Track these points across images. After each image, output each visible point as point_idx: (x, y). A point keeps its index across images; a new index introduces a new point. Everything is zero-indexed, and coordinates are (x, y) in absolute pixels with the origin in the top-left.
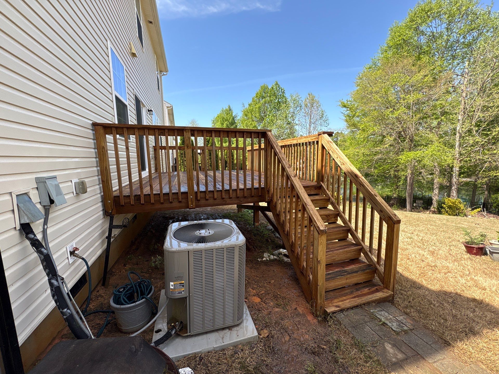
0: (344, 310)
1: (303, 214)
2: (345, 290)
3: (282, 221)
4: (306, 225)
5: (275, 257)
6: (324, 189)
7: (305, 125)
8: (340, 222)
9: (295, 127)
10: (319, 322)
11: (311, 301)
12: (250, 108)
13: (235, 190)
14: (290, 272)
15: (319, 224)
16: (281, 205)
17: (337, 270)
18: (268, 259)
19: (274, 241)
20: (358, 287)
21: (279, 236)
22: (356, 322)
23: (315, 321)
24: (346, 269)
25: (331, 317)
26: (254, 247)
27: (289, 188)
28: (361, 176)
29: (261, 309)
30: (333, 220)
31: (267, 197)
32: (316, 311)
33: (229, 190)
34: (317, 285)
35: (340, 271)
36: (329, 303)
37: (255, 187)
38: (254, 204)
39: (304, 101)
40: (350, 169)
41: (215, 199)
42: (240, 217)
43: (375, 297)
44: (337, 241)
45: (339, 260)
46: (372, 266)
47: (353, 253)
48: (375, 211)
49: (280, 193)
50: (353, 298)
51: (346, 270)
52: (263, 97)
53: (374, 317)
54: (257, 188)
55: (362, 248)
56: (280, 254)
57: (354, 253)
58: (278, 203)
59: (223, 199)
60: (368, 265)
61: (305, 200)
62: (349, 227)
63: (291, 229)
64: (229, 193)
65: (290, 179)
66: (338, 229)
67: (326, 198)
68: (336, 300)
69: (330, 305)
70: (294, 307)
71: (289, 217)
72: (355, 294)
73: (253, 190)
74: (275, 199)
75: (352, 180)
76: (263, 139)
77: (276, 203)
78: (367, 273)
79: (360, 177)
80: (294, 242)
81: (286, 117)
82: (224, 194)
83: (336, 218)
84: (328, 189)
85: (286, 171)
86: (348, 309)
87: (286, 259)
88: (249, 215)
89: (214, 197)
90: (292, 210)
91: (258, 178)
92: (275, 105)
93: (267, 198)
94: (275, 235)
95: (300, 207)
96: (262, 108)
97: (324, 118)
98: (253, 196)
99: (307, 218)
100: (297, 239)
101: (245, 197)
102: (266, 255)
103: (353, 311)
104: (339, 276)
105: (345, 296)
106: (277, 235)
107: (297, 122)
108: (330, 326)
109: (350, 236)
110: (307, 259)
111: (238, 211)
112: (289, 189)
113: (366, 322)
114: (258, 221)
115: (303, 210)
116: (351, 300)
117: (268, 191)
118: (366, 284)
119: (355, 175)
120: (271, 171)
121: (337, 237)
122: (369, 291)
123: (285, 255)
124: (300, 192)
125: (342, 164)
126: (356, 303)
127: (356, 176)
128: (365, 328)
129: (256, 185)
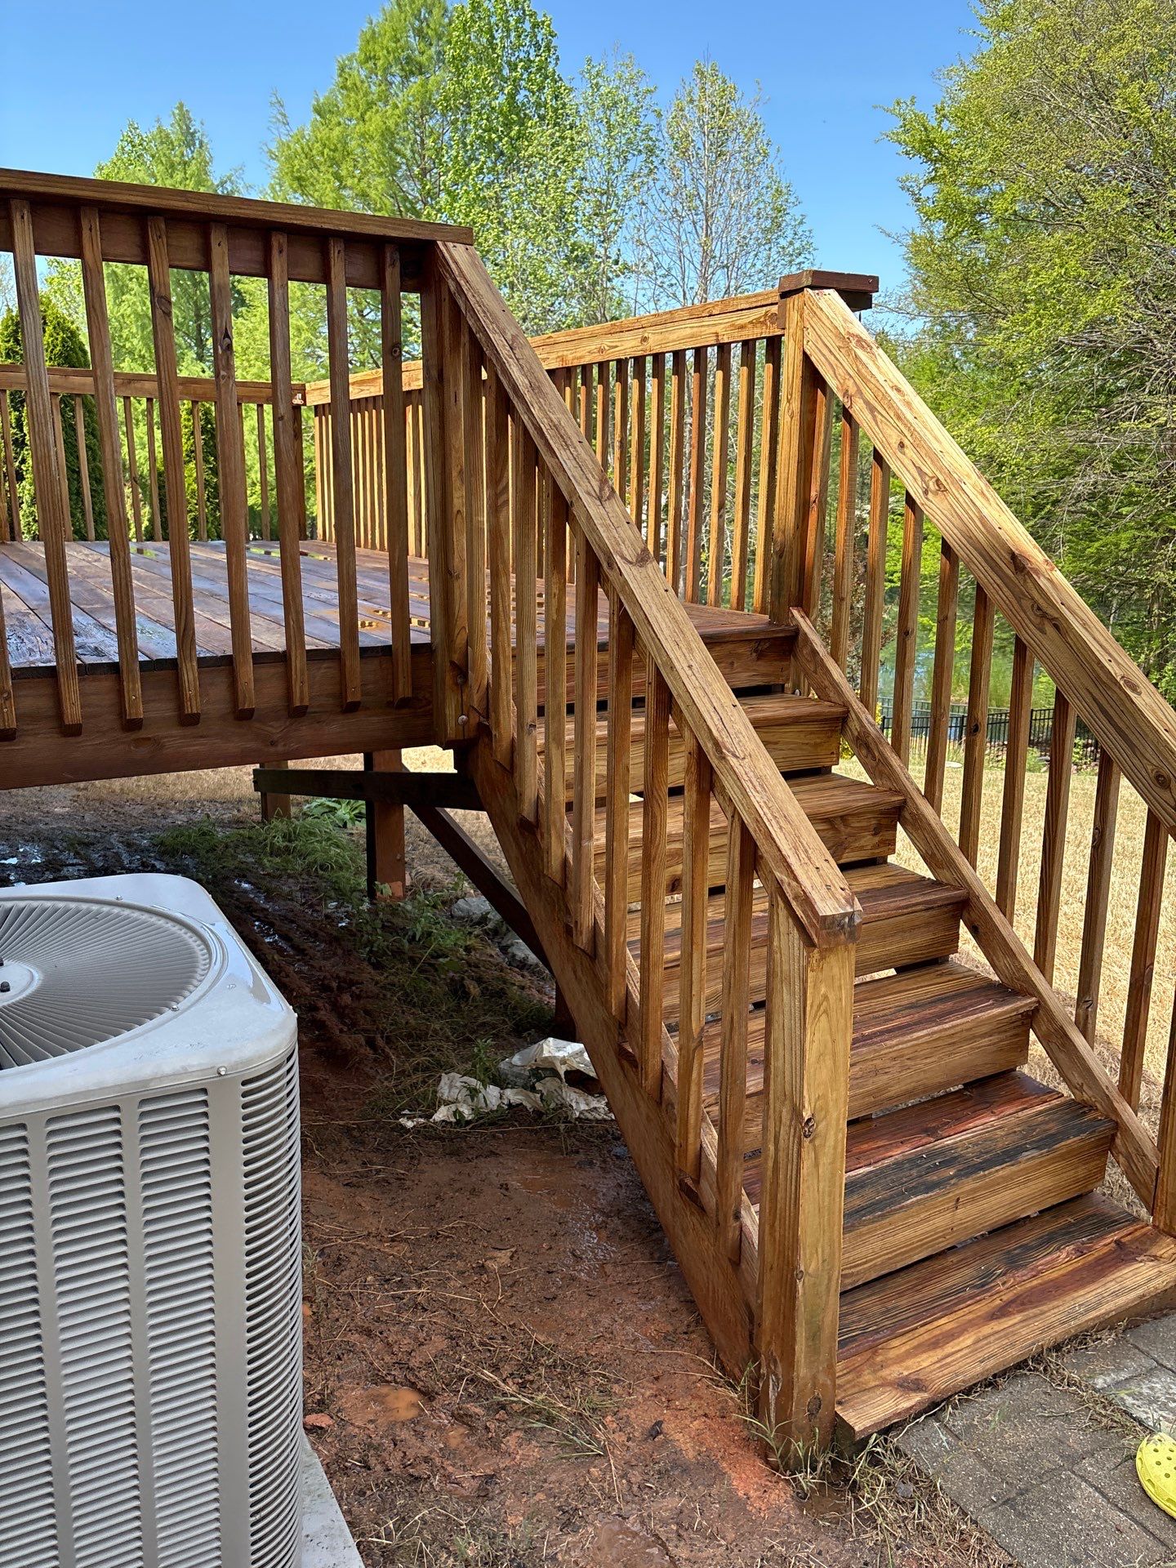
0: (948, 1399)
1: (700, 814)
2: (945, 1271)
3: (555, 863)
4: (719, 883)
5: (513, 1096)
6: (814, 653)
7: (676, 272)
8: (906, 856)
9: (616, 282)
10: (801, 1497)
11: (751, 1368)
12: (324, 133)
13: (225, 664)
14: (607, 1186)
15: (809, 879)
16: (548, 764)
17: (898, 1153)
18: (466, 1112)
19: (501, 993)
20: (1013, 1244)
21: (533, 958)
22: (1021, 1464)
23: (780, 1496)
24: (948, 1142)
25: (875, 1460)
26: (371, 1043)
27: (603, 648)
28: (1044, 567)
29: (423, 1470)
30: (866, 845)
31: (450, 710)
32: (784, 1432)
33: (172, 664)
34: (788, 1274)
35: (913, 1161)
36: (857, 1371)
37: (364, 642)
38: (368, 762)
39: (668, 117)
40: (983, 519)
41: (74, 731)
42: (275, 852)
43: (1116, 1294)
44: (892, 972)
45: (910, 1094)
46: (1092, 1108)
47: (986, 1041)
48: (1124, 782)
49: (540, 681)
50: (995, 1315)
51: (950, 1148)
52: (413, 68)
53: (1118, 1417)
54: (385, 651)
55: (1036, 1010)
56: (545, 1070)
57: (995, 1038)
58: (529, 751)
59: (133, 725)
60: (1071, 1103)
61: (713, 722)
62: (963, 882)
63: (617, 915)
64: (178, 685)
65: (612, 575)
66: (900, 902)
67: (825, 708)
68: (898, 1346)
69: (868, 1378)
70: (642, 1418)
71: (600, 839)
72: (1007, 1288)
73: (353, 663)
74: (507, 724)
75: (990, 592)
76: (414, 297)
77: (514, 748)
78: (1070, 1153)
79: (1037, 572)
80: (636, 996)
81: (561, 216)
82: (134, 689)
83: (887, 835)
84: (834, 655)
85: (582, 520)
86: (968, 1391)
87: (580, 1104)
88: (336, 832)
89: (59, 714)
90: (619, 791)
91: (386, 588)
92: (489, 130)
93: (454, 719)
94: (504, 950)
95: (677, 768)
96: (404, 142)
97: (789, 233)
98: (352, 708)
99: (724, 840)
100: (658, 975)
101: (297, 713)
102: (451, 1085)
103: (996, 1399)
104: (914, 1191)
105: (949, 1310)
106: (522, 950)
107: (629, 257)
108: (868, 1519)
109: (967, 941)
110: (722, 1102)
111: (265, 813)
112: (605, 657)
113: (1074, 1460)
114: (399, 867)
115: (700, 791)
116: (987, 1330)
117: (462, 671)
118: (1062, 1222)
119: (1013, 556)
120: (472, 532)
121: (894, 948)
122: (1079, 1262)
123: (576, 1079)
124: (680, 665)
125: (932, 486)
126: (1012, 1345)
127: (1017, 562)
128: (1073, 1498)
129: (376, 631)
